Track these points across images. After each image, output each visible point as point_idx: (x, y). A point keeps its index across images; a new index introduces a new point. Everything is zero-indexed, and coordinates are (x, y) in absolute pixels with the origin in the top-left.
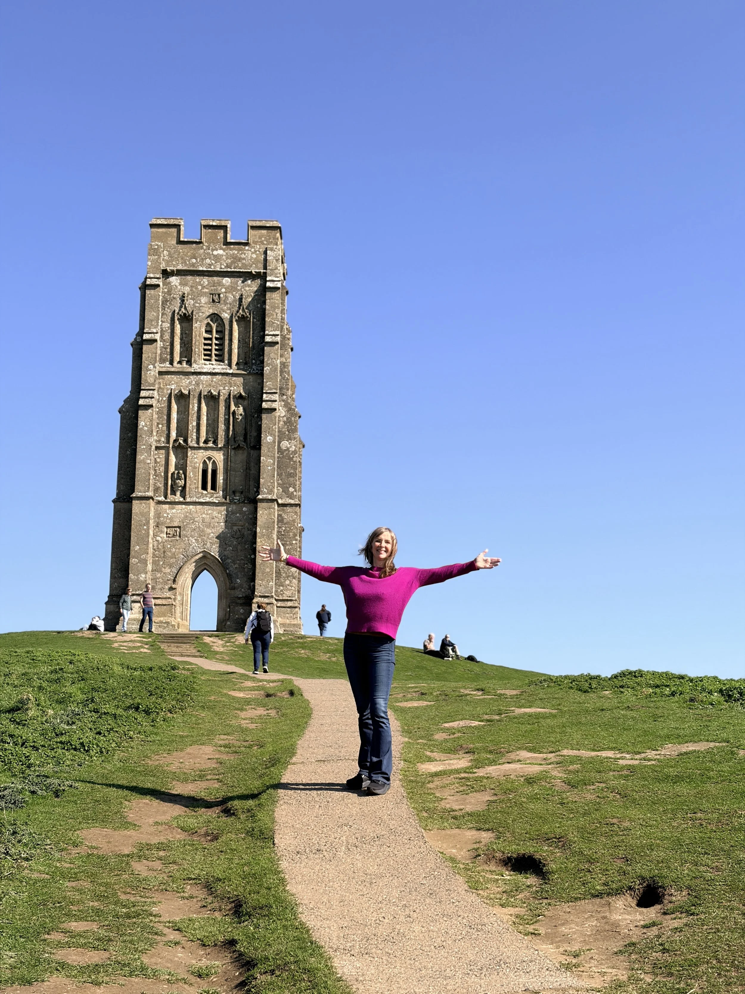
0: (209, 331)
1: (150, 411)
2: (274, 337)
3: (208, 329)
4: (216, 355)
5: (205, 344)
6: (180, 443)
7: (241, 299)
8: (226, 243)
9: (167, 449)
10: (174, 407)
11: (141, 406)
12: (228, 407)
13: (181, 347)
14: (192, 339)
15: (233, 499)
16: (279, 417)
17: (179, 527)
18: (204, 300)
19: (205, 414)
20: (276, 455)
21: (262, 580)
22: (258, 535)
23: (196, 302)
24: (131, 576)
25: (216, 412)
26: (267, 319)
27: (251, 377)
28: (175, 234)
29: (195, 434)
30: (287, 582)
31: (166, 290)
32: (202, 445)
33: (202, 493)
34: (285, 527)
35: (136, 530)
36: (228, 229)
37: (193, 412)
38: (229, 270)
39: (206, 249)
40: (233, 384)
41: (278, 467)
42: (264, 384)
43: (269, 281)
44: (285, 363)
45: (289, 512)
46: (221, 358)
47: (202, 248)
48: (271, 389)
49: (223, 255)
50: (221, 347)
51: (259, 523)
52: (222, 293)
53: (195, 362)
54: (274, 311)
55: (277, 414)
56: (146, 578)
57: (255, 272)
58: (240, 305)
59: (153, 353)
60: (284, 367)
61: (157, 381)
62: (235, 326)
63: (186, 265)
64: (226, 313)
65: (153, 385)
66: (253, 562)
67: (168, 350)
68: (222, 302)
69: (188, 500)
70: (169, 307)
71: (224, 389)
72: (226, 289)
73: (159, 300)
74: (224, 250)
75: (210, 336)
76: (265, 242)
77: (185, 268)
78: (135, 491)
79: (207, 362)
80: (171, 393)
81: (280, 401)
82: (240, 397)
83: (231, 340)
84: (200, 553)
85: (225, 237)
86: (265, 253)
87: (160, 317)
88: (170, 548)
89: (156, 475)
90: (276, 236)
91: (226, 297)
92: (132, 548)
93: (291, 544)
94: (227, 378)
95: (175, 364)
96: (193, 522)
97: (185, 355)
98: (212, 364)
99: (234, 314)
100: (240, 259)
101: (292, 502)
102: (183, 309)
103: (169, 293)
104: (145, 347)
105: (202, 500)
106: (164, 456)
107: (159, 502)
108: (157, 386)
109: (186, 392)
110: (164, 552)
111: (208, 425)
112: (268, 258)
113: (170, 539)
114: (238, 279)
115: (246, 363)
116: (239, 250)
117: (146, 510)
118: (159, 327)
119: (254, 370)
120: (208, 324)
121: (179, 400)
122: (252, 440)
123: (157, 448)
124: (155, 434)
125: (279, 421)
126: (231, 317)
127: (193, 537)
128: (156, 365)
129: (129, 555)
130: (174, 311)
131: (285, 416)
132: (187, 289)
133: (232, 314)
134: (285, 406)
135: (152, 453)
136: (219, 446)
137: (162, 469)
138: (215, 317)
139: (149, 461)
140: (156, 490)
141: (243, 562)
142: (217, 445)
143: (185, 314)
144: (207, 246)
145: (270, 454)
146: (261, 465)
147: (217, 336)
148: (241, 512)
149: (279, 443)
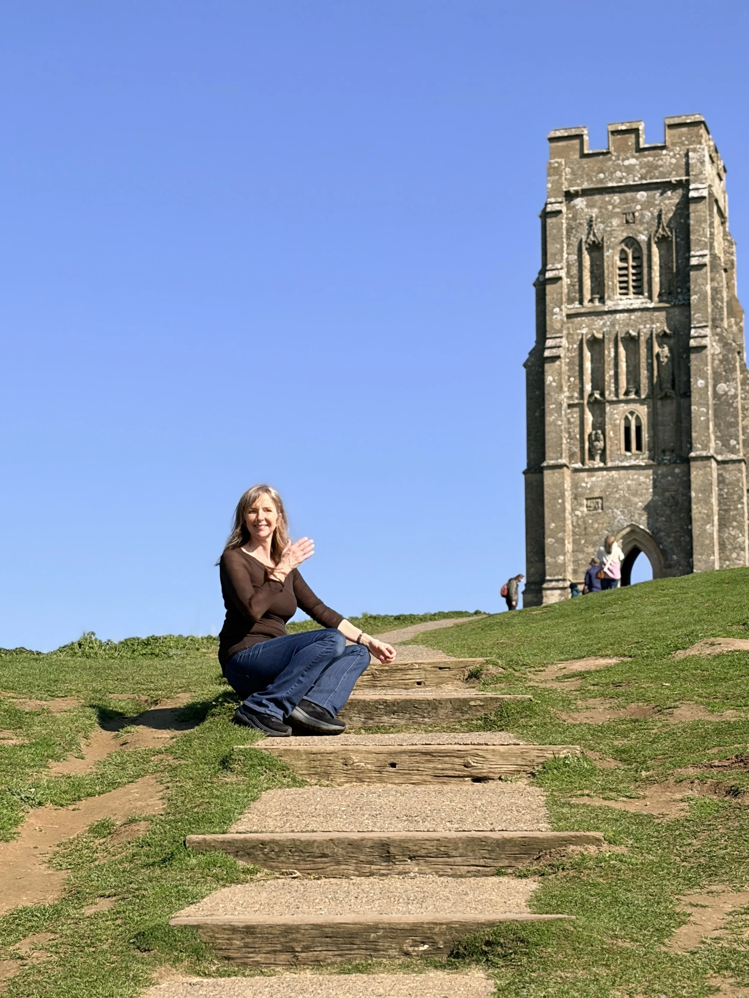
0: (624, 259)
1: (558, 363)
2: (701, 259)
3: (623, 256)
4: (634, 287)
5: (620, 276)
6: (596, 398)
7: (660, 216)
8: (639, 150)
9: (580, 406)
10: (587, 354)
11: (548, 358)
12: (650, 348)
13: (592, 282)
14: (603, 272)
15: (663, 460)
16: (713, 355)
17: (601, 498)
18: (615, 222)
19: (624, 359)
20: (711, 402)
21: (701, 554)
22: (694, 500)
23: (607, 226)
24: (548, 559)
25: (637, 356)
26: (692, 237)
27: (676, 309)
28: (578, 147)
29: (613, 385)
30: (734, 555)
31: (570, 216)
32: (622, 397)
33: (625, 456)
34: (728, 489)
35: (549, 505)
36: (640, 132)
37: (609, 359)
38: (644, 182)
39: (615, 160)
40: (655, 321)
41: (716, 416)
42: (692, 316)
43: (694, 189)
44: (717, 288)
45: (732, 470)
46: (639, 290)
47: (610, 159)
48: (700, 322)
49: (635, 165)
50: (639, 277)
51: (693, 486)
52: (637, 211)
53: (609, 298)
54: (700, 226)
55: (709, 352)
56: (565, 560)
57: (676, 181)
58: (659, 223)
59: (558, 294)
60: (717, 293)
61: (565, 326)
62: (655, 250)
63: (592, 182)
64: (643, 234)
65: (560, 331)
66: (690, 533)
67: (577, 287)
68: (637, 222)
69: (609, 464)
70: (575, 235)
71: (645, 328)
72: (641, 205)
73: (562, 229)
74: (637, 158)
75: (625, 265)
76: (686, 142)
77: (592, 186)
78: (547, 458)
79: (623, 297)
80: (582, 340)
81: (713, 335)
82: (665, 334)
83: (650, 267)
84: (628, 526)
85: (637, 143)
86: (687, 155)
87: (565, 249)
88: (592, 523)
89: (570, 437)
90: (698, 132)
91: (642, 216)
92: (546, 526)
93: (736, 509)
94: (648, 314)
95: (586, 303)
96: (616, 491)
97: (596, 291)
98: (630, 299)
99: (652, 235)
100: (657, 167)
101: (734, 457)
102: (591, 237)
103: (574, 218)
104: (549, 288)
105: (626, 464)
106: (578, 414)
107: (576, 470)
108: (565, 332)
109: (600, 336)
110: (586, 528)
111: (628, 372)
112: (690, 162)
113: (591, 513)
114: (655, 192)
115: (670, 293)
116: (654, 156)
117: (559, 482)
118: (564, 261)
119: (680, 301)
120: (623, 251)
121: (592, 346)
122: (682, 386)
123: (570, 406)
124: (565, 389)
125: (713, 360)
126: (649, 239)
127: (618, 509)
128: (563, 307)
129: (543, 534)
130: (581, 240)
131: (720, 353)
132: (595, 212)
133: (650, 236)
134: (720, 341)
135: (563, 412)
136: (643, 396)
137: (577, 430)
138: (630, 241)
139: (560, 423)
140: (572, 456)
141: (678, 534)
142: (640, 396)
143: (594, 242)
144: (616, 156)
145: (702, 401)
146: (693, 415)
147: (634, 264)
148: (673, 474)
149: (715, 386)
